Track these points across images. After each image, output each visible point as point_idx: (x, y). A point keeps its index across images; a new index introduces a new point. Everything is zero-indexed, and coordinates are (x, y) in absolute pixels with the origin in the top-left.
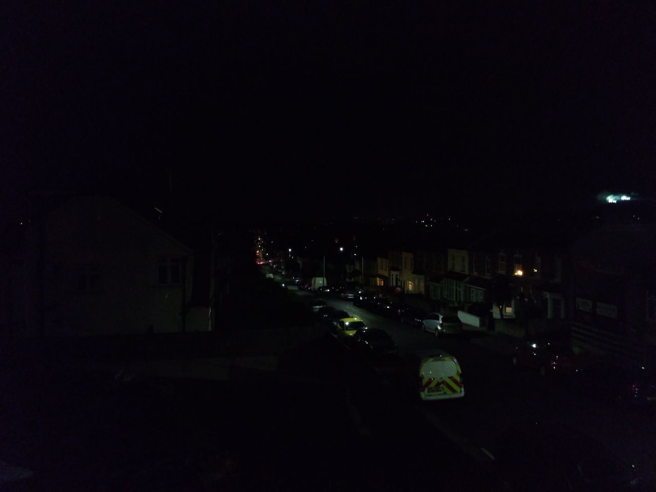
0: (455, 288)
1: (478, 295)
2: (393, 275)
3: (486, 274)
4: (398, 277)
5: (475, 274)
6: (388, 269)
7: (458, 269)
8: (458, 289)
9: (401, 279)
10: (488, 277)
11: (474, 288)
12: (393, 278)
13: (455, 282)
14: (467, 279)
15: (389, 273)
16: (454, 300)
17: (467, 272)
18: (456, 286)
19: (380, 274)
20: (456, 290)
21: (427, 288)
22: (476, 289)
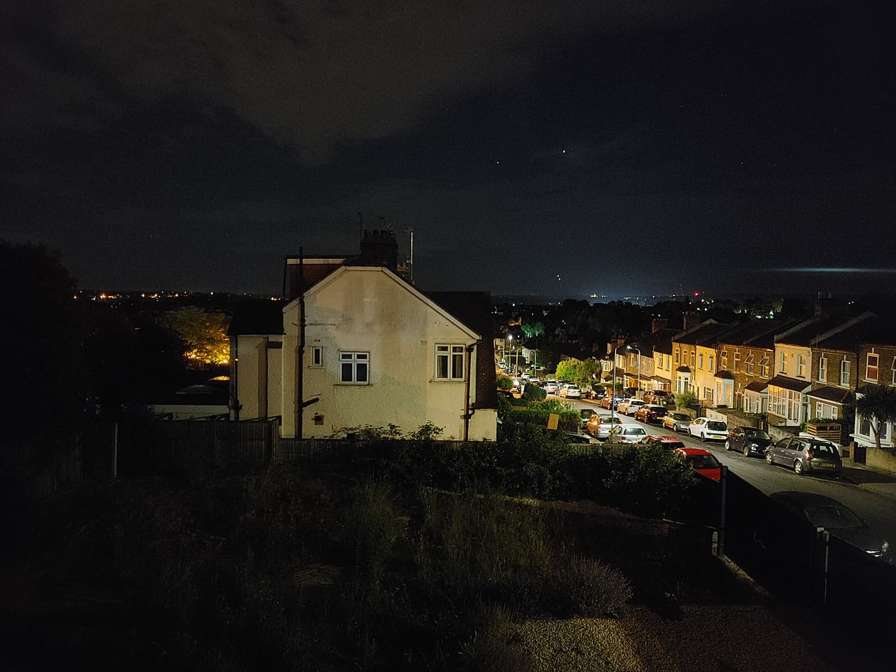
0: (787, 399)
1: (828, 411)
2: (680, 378)
4: (689, 381)
5: (823, 381)
6: (671, 370)
7: (792, 374)
8: (794, 402)
9: (693, 384)
10: (845, 385)
11: (821, 401)
12: (680, 382)
13: (788, 390)
14: (809, 389)
15: (674, 376)
17: (808, 379)
18: (790, 397)
21: (738, 398)
22: (826, 402)
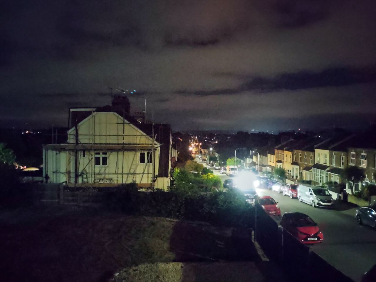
0: (320, 174)
1: (336, 178)
2: (278, 165)
3: (342, 166)
4: (281, 167)
5: (334, 165)
6: (274, 162)
7: (322, 163)
8: (322, 175)
9: (283, 168)
10: (342, 167)
11: (333, 175)
13: (320, 170)
14: (328, 169)
15: (276, 164)
16: (319, 182)
17: (328, 164)
18: (321, 173)
19: (269, 165)
20: (321, 175)
21: (301, 174)
22: (335, 175)
